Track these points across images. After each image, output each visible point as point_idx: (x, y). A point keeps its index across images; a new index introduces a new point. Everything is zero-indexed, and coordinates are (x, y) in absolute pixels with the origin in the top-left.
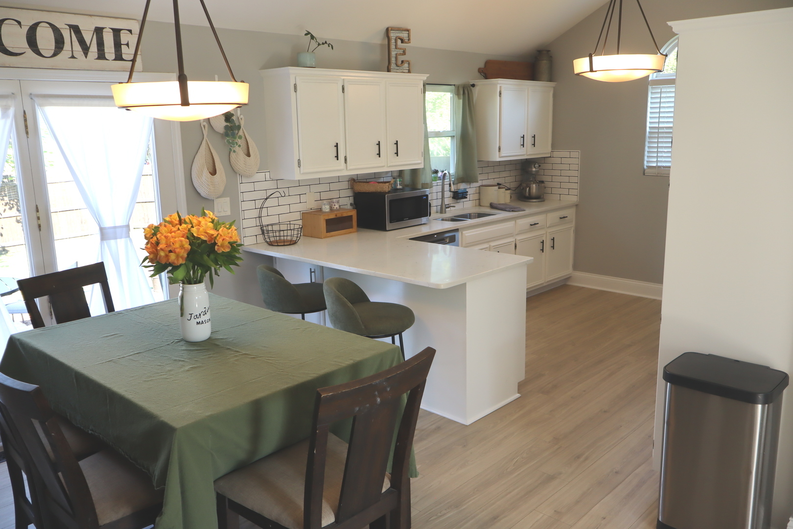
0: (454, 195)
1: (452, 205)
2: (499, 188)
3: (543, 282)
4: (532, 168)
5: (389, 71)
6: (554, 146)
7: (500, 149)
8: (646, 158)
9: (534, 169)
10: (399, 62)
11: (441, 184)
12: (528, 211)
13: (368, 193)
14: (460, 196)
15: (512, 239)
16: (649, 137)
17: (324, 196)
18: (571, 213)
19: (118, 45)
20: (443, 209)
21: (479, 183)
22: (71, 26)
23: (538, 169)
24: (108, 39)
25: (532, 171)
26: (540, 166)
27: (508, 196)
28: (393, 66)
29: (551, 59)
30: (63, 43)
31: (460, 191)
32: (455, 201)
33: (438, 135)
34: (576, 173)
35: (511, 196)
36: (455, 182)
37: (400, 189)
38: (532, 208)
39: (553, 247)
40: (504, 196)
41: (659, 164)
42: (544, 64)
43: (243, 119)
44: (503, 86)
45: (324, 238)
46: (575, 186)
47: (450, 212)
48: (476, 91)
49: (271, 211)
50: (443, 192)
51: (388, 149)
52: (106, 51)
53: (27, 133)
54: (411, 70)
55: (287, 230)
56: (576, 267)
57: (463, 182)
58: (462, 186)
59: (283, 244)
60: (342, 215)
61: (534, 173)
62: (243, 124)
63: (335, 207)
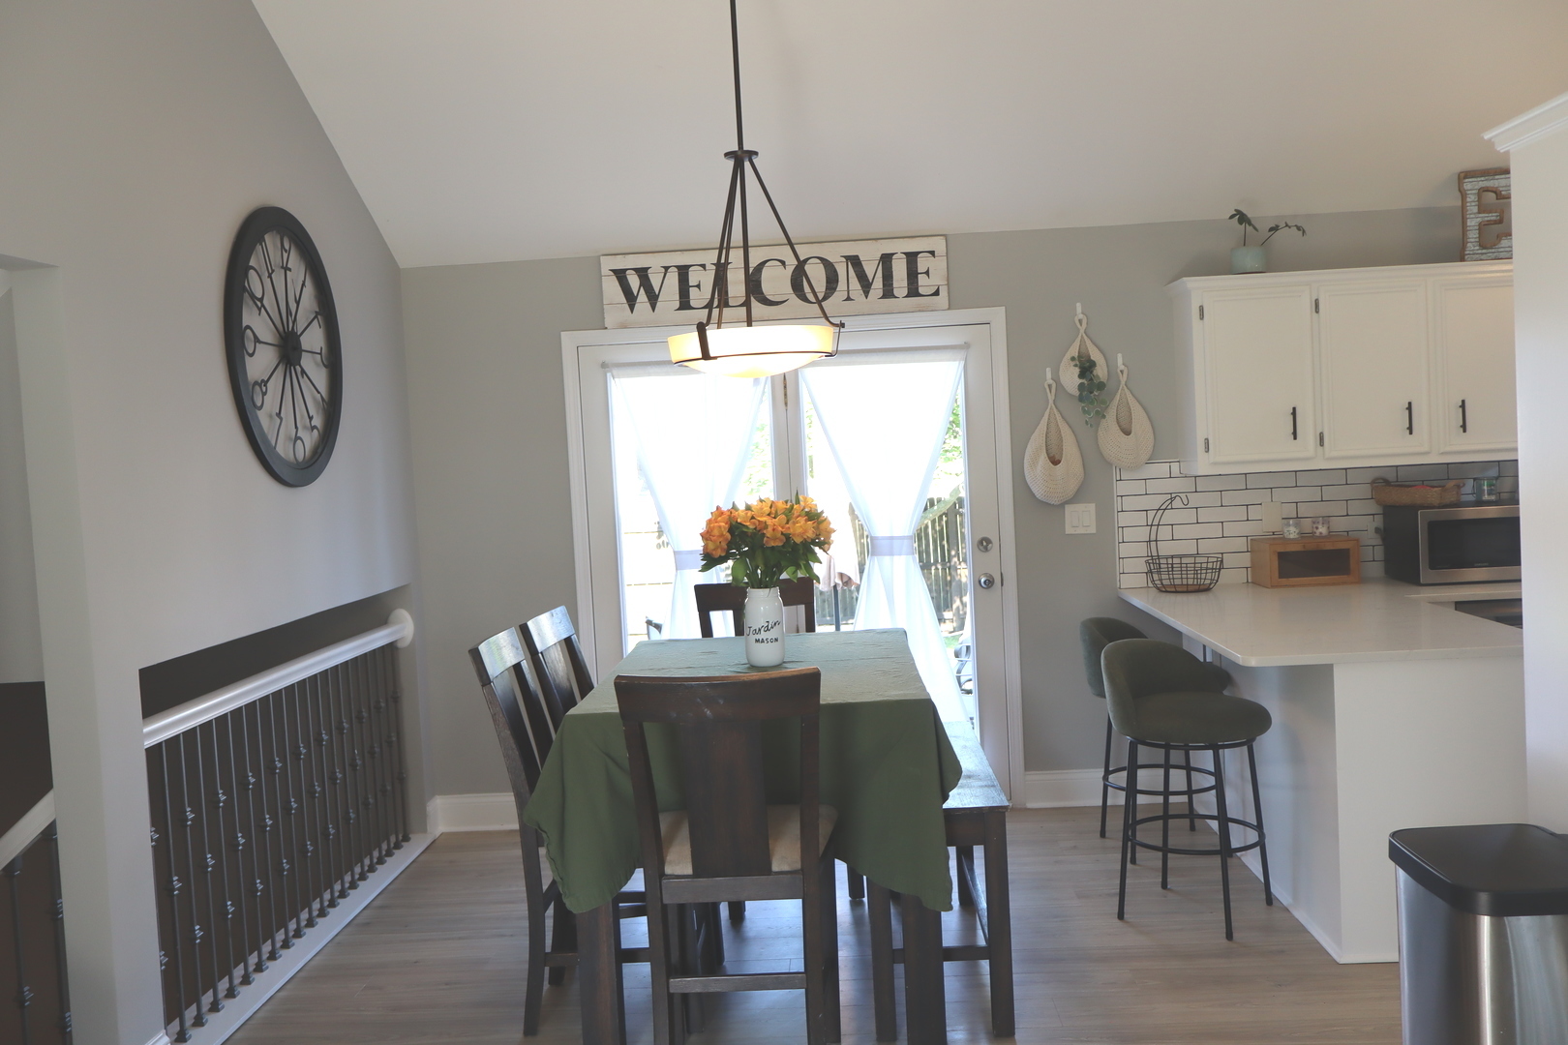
5: (1462, 259)
10: (1486, 240)
17: (1307, 510)
19: (913, 275)
22: (848, 258)
24: (900, 269)
28: (1472, 249)
30: (837, 281)
37: (1489, 502)
43: (1125, 372)
45: (1273, 587)
51: (1435, 417)
52: (894, 286)
53: (786, 404)
59: (1183, 591)
60: (1318, 546)
62: (1123, 379)
63: (1318, 532)
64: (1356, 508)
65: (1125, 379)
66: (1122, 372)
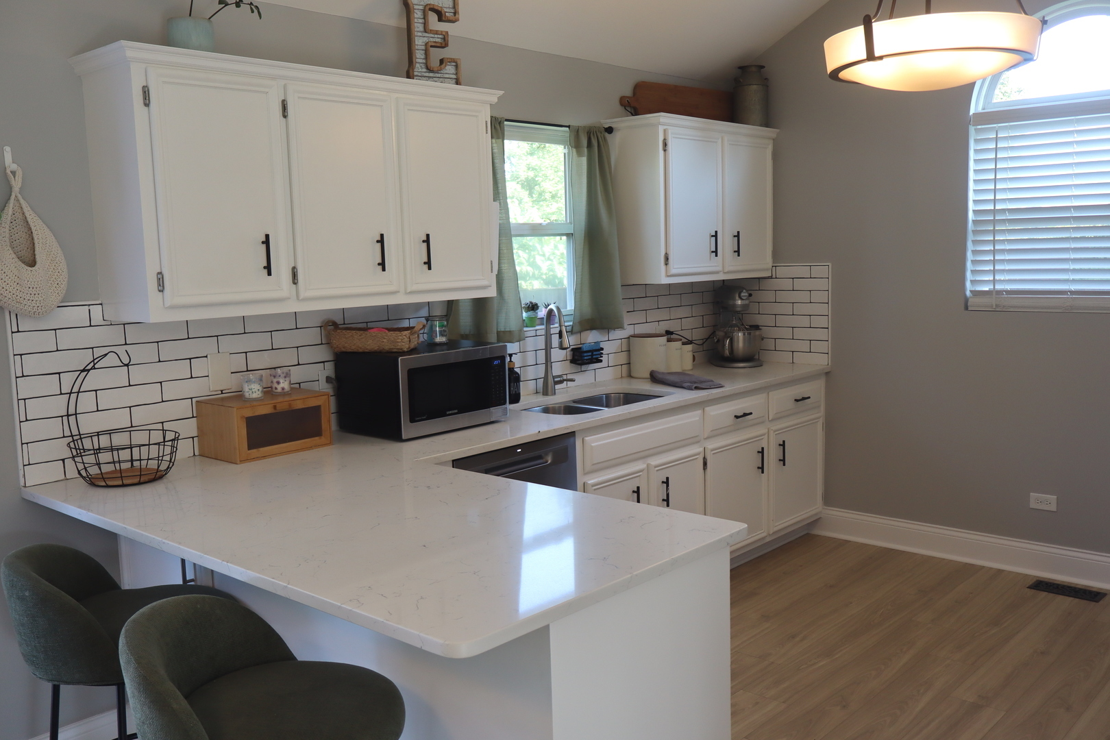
0: (574, 355)
1: (569, 377)
2: (669, 340)
3: (764, 534)
4: (735, 300)
5: (409, 75)
6: (776, 256)
7: (667, 259)
8: (969, 276)
9: (739, 302)
10: (434, 63)
11: (543, 332)
12: (729, 388)
13: (364, 353)
14: (587, 356)
15: (696, 449)
16: (975, 232)
17: (256, 361)
18: (816, 389)
20: (548, 385)
21: (628, 331)
23: (747, 302)
25: (735, 305)
26: (750, 295)
27: (688, 357)
28: (419, 68)
29: (765, 83)
31: (585, 348)
32: (575, 368)
33: (536, 230)
34: (824, 309)
35: (694, 356)
36: (575, 330)
37: (441, 344)
38: (736, 382)
39: (783, 461)
40: (679, 358)
41: (999, 287)
42: (753, 92)
43: (19, 174)
44: (671, 130)
45: (242, 461)
46: (823, 334)
47: (564, 394)
48: (615, 141)
49: (106, 399)
50: (548, 348)
51: (404, 252)
54: (462, 80)
55: (149, 445)
56: (828, 500)
57: (592, 328)
58: (591, 338)
59: (120, 483)
60: (290, 405)
61: (739, 309)
62: (17, 184)
63: (279, 388)
64: (307, 355)
65: (20, 185)
66: (14, 173)
